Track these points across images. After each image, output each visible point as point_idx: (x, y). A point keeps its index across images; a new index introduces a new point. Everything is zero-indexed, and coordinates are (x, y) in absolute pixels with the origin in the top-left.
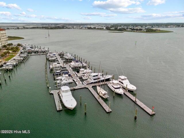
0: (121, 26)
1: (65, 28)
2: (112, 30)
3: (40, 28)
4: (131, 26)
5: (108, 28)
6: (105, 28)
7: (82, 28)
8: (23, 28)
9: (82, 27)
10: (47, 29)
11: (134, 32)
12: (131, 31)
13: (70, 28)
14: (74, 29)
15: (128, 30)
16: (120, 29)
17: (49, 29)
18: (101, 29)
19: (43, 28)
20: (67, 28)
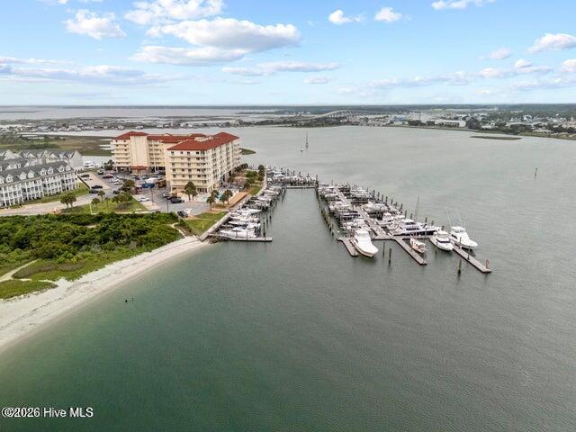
0: (520, 116)
1: (345, 124)
2: (487, 130)
3: (278, 123)
4: (560, 116)
5: (473, 125)
6: (462, 124)
7: (392, 122)
8: (238, 123)
9: (391, 117)
10: (297, 126)
11: (557, 137)
12: (549, 136)
13: (357, 124)
14: (368, 125)
15: (540, 130)
16: (512, 126)
17: (301, 126)
18: (449, 126)
19: (285, 122)
20: (348, 123)
